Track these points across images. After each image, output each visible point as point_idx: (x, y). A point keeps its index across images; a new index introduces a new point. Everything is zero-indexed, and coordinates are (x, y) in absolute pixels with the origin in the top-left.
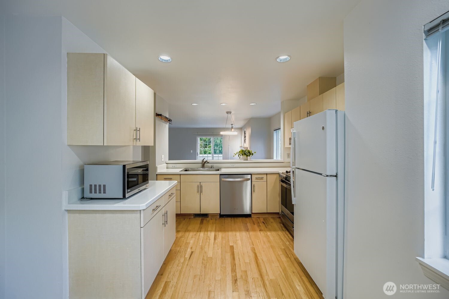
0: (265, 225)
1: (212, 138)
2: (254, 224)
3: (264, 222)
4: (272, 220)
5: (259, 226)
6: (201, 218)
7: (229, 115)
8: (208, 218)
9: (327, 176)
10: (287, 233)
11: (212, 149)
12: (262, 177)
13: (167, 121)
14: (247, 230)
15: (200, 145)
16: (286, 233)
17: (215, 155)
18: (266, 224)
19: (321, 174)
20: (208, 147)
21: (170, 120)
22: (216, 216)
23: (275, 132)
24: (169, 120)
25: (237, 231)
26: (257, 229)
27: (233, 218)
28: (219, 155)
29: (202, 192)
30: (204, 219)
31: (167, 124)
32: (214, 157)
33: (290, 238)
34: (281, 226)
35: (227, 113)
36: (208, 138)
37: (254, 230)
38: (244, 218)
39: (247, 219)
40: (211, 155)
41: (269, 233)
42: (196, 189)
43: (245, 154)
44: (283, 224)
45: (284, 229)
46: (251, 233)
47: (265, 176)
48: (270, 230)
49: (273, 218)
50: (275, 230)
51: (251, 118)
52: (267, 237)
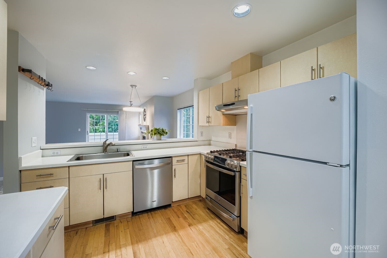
0: (191, 215)
1: (106, 116)
2: (179, 217)
3: (188, 211)
4: (194, 206)
5: (185, 218)
6: (105, 224)
7: (134, 89)
8: (115, 221)
9: (341, 166)
10: (219, 221)
11: (106, 128)
12: (184, 159)
13: (43, 84)
14: (174, 229)
15: (90, 123)
16: (217, 221)
17: (109, 134)
18: (191, 213)
19: (326, 163)
20: (98, 125)
21: (48, 85)
22: (128, 215)
23: (178, 111)
24: (47, 83)
25: (163, 235)
26: (186, 224)
27: (149, 213)
28: (115, 134)
29: (106, 188)
30: (109, 224)
31: (43, 90)
32: (108, 136)
33: (225, 229)
34: (207, 212)
35: (132, 86)
36: (101, 115)
37: (183, 227)
38: (163, 210)
39: (168, 211)
40: (104, 134)
41: (200, 227)
42: (97, 184)
43: (159, 133)
44: (209, 209)
45: (213, 216)
46: (181, 233)
47: (186, 158)
48: (200, 222)
49: (195, 203)
50: (205, 221)
51: (155, 96)
52: (201, 233)
